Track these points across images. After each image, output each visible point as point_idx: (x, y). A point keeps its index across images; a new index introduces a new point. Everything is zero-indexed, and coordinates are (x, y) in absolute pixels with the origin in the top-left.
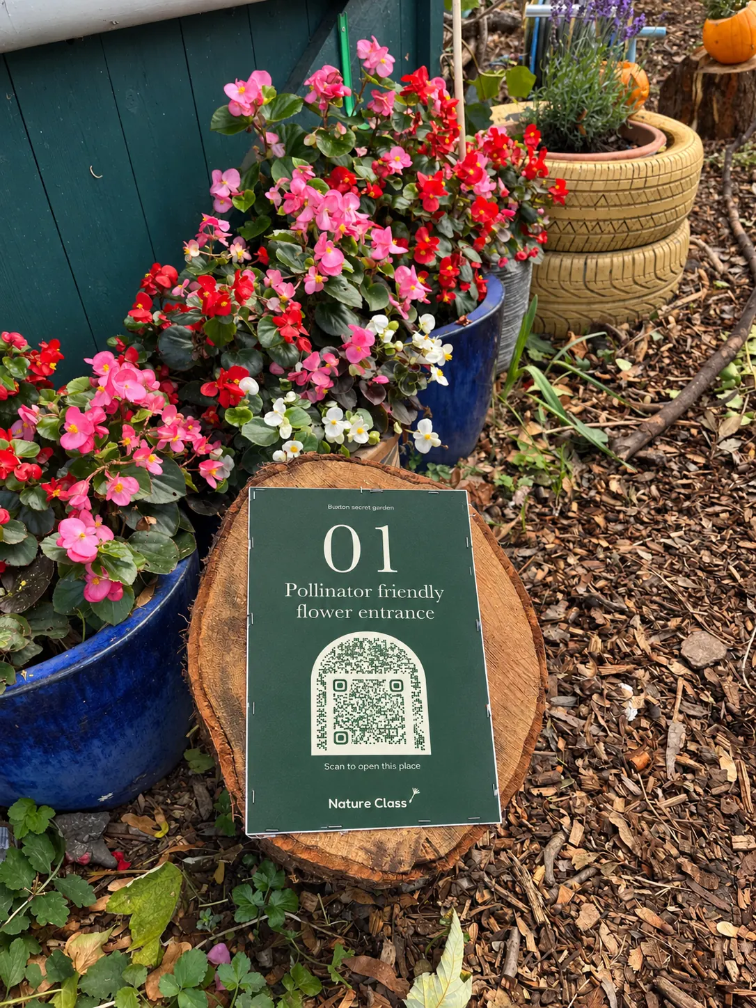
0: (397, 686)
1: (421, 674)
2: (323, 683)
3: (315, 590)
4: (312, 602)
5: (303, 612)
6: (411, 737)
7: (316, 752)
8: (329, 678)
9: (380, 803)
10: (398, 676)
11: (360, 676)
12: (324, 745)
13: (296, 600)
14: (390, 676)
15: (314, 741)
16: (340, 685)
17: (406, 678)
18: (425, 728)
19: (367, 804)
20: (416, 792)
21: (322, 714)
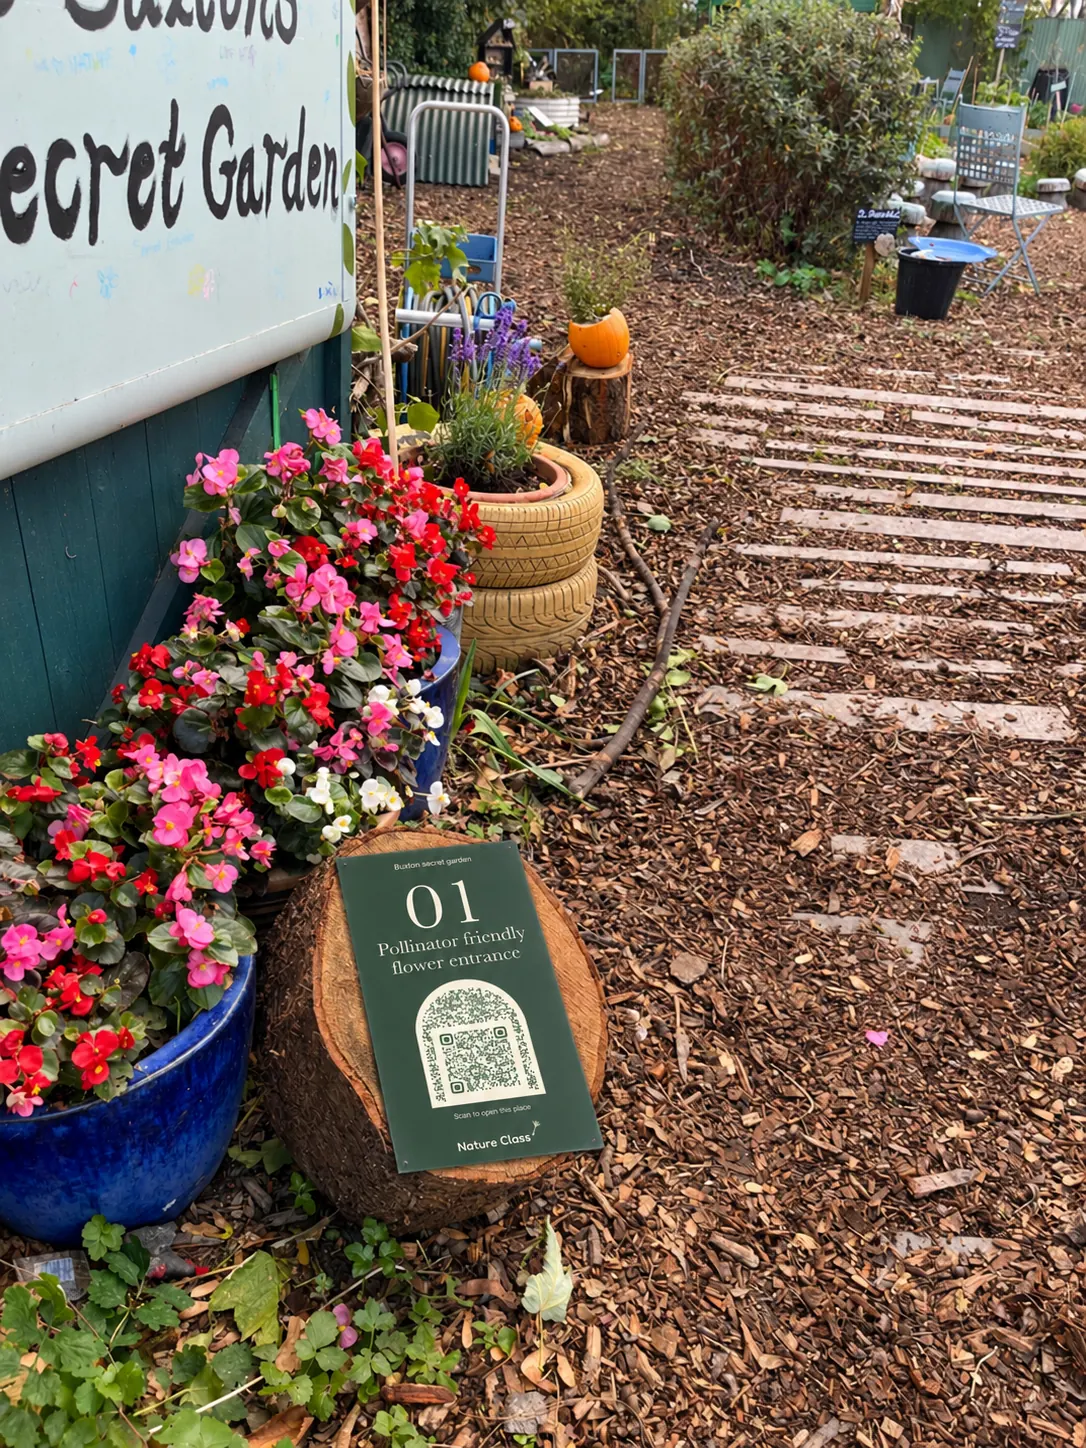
0: (501, 1032)
1: (521, 1017)
2: (429, 1039)
3: (404, 947)
4: (404, 958)
5: (398, 967)
6: (523, 1077)
7: (436, 1104)
8: (435, 1033)
9: (505, 1140)
10: (500, 1023)
11: (463, 1028)
12: (442, 1096)
13: (388, 957)
14: (491, 1024)
15: (433, 1094)
16: (446, 1039)
17: (508, 1024)
18: (535, 1067)
19: (494, 1143)
20: (536, 1124)
21: (434, 1068)
